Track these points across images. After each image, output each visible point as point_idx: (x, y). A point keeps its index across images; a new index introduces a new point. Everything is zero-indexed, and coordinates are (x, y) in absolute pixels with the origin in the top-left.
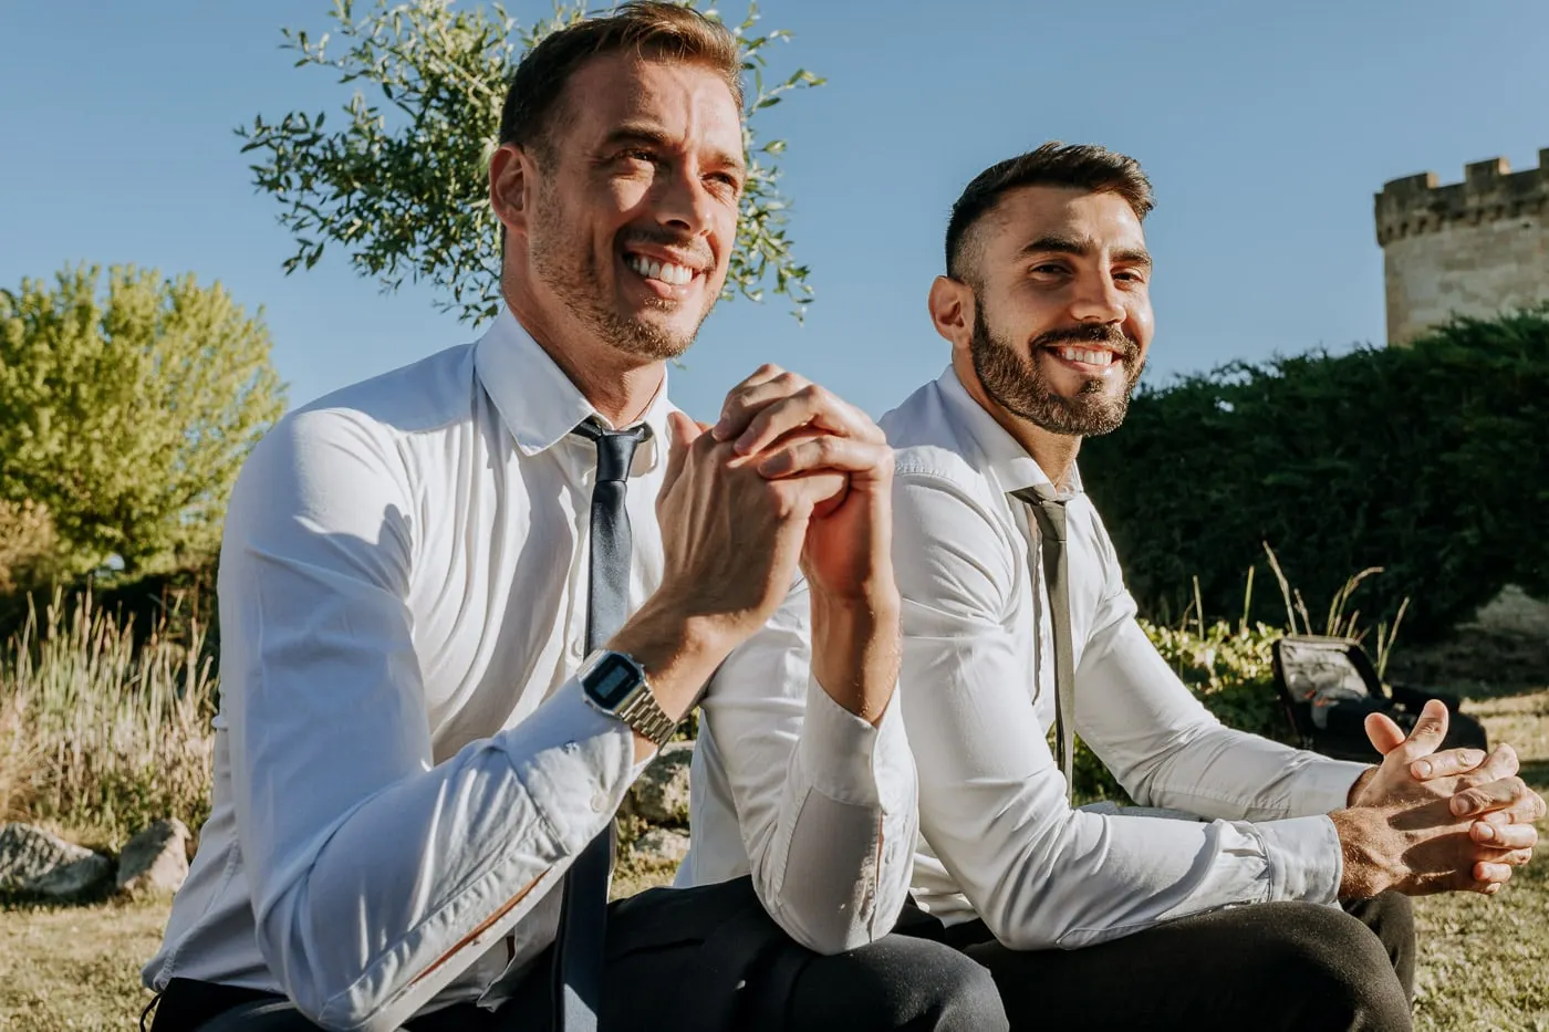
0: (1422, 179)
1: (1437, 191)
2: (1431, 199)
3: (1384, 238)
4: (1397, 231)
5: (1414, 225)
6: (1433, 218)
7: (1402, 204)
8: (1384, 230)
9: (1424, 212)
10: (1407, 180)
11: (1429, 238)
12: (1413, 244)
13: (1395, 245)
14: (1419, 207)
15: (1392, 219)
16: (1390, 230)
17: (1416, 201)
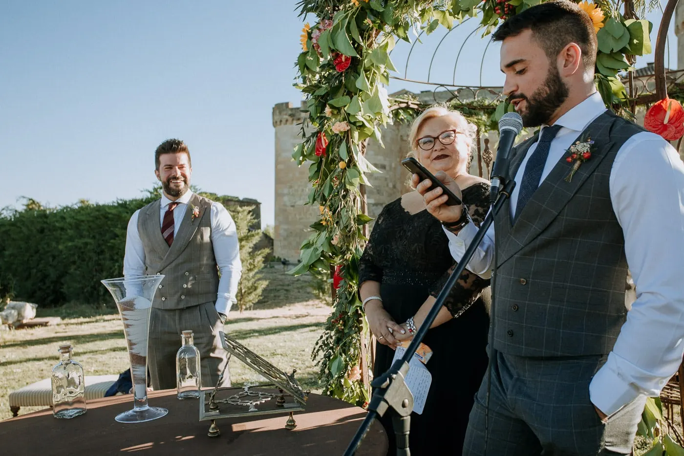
0: (287, 104)
1: (292, 109)
2: (290, 112)
3: (275, 124)
4: (278, 123)
5: (284, 121)
6: (290, 119)
7: (280, 113)
8: (275, 121)
9: (287, 117)
10: (282, 104)
11: (288, 126)
12: (284, 128)
13: (278, 127)
14: (286, 114)
15: (277, 118)
16: (276, 122)
17: (285, 113)
